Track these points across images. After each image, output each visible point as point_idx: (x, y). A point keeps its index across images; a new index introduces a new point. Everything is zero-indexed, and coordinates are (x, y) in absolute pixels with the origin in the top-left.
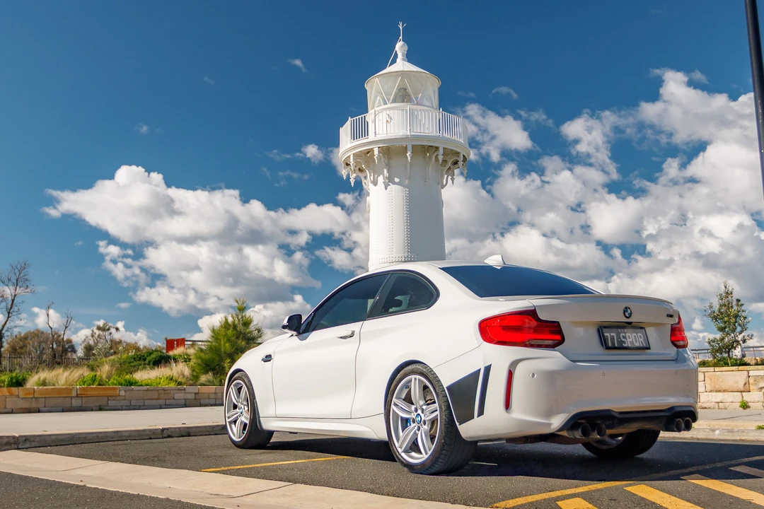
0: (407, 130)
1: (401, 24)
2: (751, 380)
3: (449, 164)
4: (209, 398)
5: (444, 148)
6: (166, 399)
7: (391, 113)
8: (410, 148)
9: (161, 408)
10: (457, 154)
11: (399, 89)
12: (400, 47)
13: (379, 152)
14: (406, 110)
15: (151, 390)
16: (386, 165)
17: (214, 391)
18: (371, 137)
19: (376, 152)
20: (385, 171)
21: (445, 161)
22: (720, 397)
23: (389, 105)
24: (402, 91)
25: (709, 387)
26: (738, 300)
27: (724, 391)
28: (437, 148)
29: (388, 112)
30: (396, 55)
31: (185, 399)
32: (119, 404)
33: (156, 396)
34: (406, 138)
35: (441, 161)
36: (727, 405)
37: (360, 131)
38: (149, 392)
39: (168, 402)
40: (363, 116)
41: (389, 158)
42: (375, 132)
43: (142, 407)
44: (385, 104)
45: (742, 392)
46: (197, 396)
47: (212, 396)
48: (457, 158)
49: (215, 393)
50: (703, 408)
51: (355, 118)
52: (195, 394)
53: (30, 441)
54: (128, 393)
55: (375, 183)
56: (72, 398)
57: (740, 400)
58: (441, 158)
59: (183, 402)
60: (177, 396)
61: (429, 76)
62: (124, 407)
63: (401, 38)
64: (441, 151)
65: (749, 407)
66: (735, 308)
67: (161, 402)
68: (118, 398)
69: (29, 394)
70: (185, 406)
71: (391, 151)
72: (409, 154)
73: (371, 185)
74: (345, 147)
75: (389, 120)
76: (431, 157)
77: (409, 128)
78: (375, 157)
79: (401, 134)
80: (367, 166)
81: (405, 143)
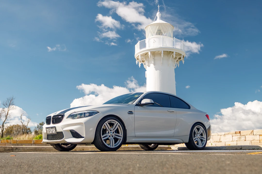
0: (161, 45)
1: (159, 6)
3: (177, 59)
5: (176, 53)
7: (155, 39)
8: (162, 52)
10: (181, 55)
11: (158, 30)
12: (158, 14)
13: (151, 54)
14: (161, 37)
16: (153, 59)
18: (147, 48)
19: (149, 53)
20: (153, 62)
21: (176, 58)
23: (154, 36)
24: (159, 31)
28: (173, 53)
29: (154, 39)
30: (157, 17)
34: (161, 48)
35: (174, 57)
37: (143, 45)
40: (144, 40)
41: (154, 56)
42: (149, 46)
51: (141, 41)
53: (18, 149)
55: (149, 66)
56: (32, 144)
58: (174, 56)
61: (170, 25)
63: (159, 11)
64: (174, 54)
69: (15, 142)
71: (155, 53)
72: (162, 55)
73: (147, 67)
74: (138, 51)
75: (154, 42)
76: (170, 56)
77: (162, 44)
78: (149, 56)
79: (159, 47)
80: (146, 59)
81: (161, 50)
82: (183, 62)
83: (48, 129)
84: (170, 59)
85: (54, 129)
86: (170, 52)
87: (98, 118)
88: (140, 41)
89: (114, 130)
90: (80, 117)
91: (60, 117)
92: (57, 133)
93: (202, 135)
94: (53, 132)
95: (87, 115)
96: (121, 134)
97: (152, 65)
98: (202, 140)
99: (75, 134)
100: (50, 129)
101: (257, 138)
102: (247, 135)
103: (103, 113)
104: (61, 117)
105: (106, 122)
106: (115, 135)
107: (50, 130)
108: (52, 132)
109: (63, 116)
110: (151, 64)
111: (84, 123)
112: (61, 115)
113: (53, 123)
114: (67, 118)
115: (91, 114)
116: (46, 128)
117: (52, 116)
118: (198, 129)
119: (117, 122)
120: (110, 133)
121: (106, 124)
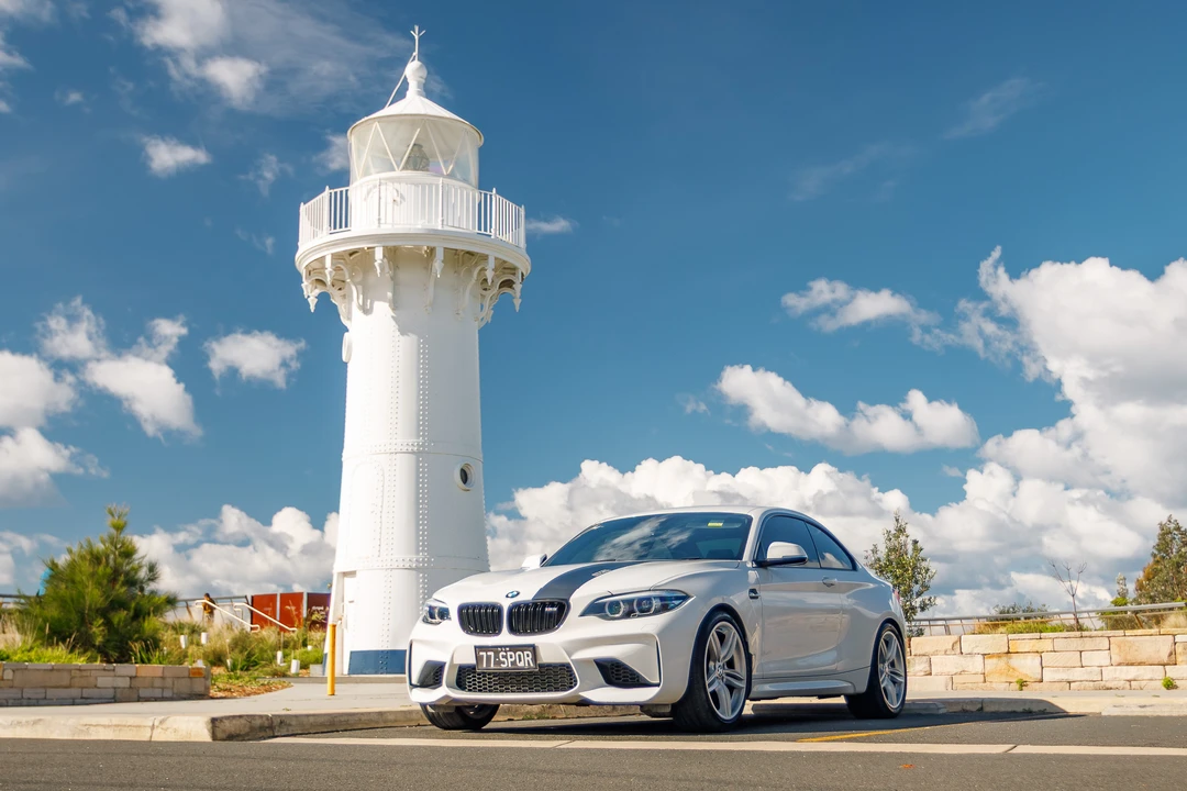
0: (436, 222)
1: (417, 28)
2: (1179, 649)
3: (498, 286)
4: (152, 686)
5: (496, 259)
6: (82, 688)
7: (403, 188)
8: (440, 254)
9: (73, 704)
10: (513, 270)
12: (413, 70)
13: (385, 256)
14: (437, 186)
15: (58, 670)
16: (391, 278)
17: (160, 674)
19: (379, 254)
20: (390, 294)
22: (1132, 672)
23: (398, 173)
24: (416, 149)
25: (1116, 659)
27: (1140, 664)
28: (485, 258)
29: (397, 185)
30: (406, 85)
31: (115, 688)
32: (2, 694)
33: (66, 682)
34: (434, 234)
35: (490, 280)
36: (1143, 683)
37: (340, 217)
38: (55, 674)
39: (86, 693)
40: (344, 189)
41: (398, 268)
42: (379, 219)
43: (41, 702)
44: (393, 169)
45: (1164, 665)
46: (136, 683)
47: (158, 683)
48: (511, 277)
49: (163, 678)
50: (1108, 689)
51: (338, 190)
52: (131, 678)
54: (18, 674)
55: (366, 311)
57: (1162, 676)
59: (110, 693)
60: (102, 681)
61: (468, 128)
63: (415, 53)
64: (491, 264)
65: (1176, 687)
66: (910, 553)
67: (75, 692)
68: (2, 684)
70: (114, 700)
71: (405, 256)
72: (438, 265)
73: (356, 313)
74: (314, 239)
75: (398, 199)
76: (470, 272)
77: (440, 218)
78: (376, 264)
79: (420, 227)
80: (351, 277)
81: (432, 245)
82: (517, 302)
83: (492, 654)
84: (469, 287)
85: (526, 653)
86: (468, 253)
87: (690, 616)
88: (330, 188)
89: (724, 658)
90: (628, 615)
91: (550, 609)
92: (541, 666)
94: (521, 664)
95: (656, 604)
96: (740, 669)
97: (382, 309)
98: (894, 682)
99: (615, 673)
100: (502, 653)
101: (976, 664)
102: (936, 653)
103: (704, 596)
104: (555, 609)
105: (713, 631)
106: (728, 675)
107: (505, 657)
108: (514, 663)
109: (563, 608)
110: (376, 303)
111: (657, 635)
112: (552, 605)
113: (513, 630)
114: (582, 615)
115: (666, 601)
116: (478, 649)
117: (506, 604)
118: (887, 643)
119: (734, 630)
120: (717, 670)
121: (713, 638)
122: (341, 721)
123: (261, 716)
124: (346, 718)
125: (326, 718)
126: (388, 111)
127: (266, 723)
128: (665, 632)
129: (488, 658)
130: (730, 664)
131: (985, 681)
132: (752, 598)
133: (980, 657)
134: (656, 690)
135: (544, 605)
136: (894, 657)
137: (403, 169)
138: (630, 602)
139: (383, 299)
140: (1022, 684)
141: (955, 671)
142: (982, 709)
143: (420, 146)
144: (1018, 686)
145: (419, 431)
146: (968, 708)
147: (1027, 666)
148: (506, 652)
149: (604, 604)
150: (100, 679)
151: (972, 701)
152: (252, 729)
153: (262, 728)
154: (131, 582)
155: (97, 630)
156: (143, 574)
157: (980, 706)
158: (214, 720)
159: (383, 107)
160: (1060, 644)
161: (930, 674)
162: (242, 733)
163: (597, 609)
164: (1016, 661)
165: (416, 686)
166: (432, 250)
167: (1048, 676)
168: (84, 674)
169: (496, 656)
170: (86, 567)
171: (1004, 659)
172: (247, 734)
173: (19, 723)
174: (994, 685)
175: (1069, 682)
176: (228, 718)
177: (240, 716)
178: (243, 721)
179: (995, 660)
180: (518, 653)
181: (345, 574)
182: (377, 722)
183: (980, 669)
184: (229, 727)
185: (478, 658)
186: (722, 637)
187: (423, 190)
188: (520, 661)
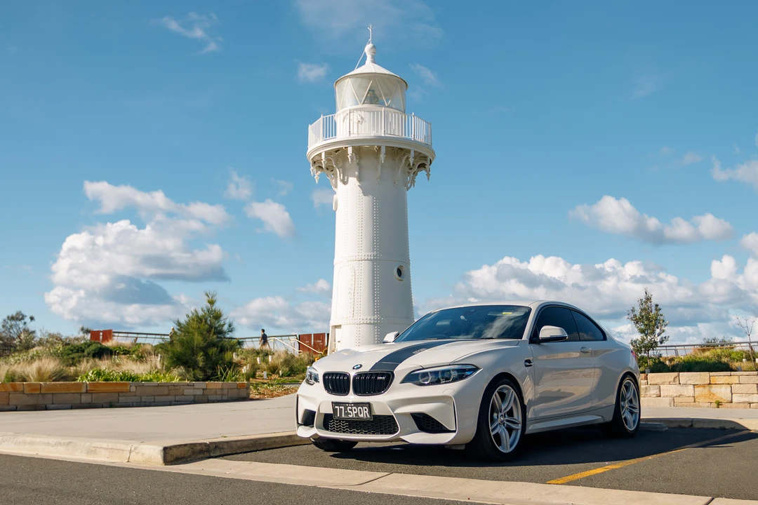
0: (381, 132)
1: (371, 26)
3: (417, 167)
4: (216, 394)
5: (415, 152)
6: (175, 396)
7: (363, 114)
8: (383, 150)
9: (170, 405)
10: (425, 157)
12: (369, 49)
13: (353, 152)
14: (381, 112)
15: (162, 386)
16: (358, 166)
17: (220, 387)
18: (340, 137)
19: (350, 150)
20: (357, 173)
23: (360, 106)
26: (657, 305)
28: (409, 151)
29: (359, 112)
30: (365, 57)
31: (194, 395)
32: (130, 400)
33: (166, 392)
34: (379, 139)
35: (412, 164)
37: (330, 129)
38: (159, 388)
39: (177, 398)
40: (331, 116)
42: (350, 132)
43: (152, 404)
44: (357, 104)
46: (206, 392)
47: (219, 392)
48: (424, 162)
49: (222, 389)
52: (203, 389)
54: (139, 389)
55: (345, 183)
56: (81, 394)
58: (411, 160)
59: (193, 398)
60: (186, 392)
61: (399, 79)
62: (134, 404)
63: (370, 40)
64: (412, 154)
66: (654, 312)
67: (171, 398)
68: (129, 394)
70: (194, 402)
71: (364, 152)
72: (382, 156)
73: (340, 184)
74: (316, 143)
75: (360, 120)
76: (401, 160)
77: (383, 130)
78: (349, 156)
79: (372, 135)
80: (337, 164)
81: (379, 145)
83: (343, 408)
84: (400, 170)
85: (364, 408)
86: (400, 149)
87: (479, 382)
89: (505, 409)
90: (438, 382)
91: (381, 378)
92: (376, 417)
93: (631, 401)
94: (361, 416)
95: (454, 375)
96: (518, 415)
97: (353, 181)
98: (632, 413)
99: (425, 422)
100: (349, 408)
102: (663, 383)
103: (489, 368)
104: (384, 378)
105: (496, 392)
106: (508, 421)
107: (351, 410)
108: (357, 414)
109: (389, 378)
110: (350, 178)
111: (454, 397)
112: (382, 375)
113: (356, 392)
114: (402, 382)
115: (462, 372)
116: (335, 404)
117: (352, 374)
118: (627, 388)
119: (512, 390)
120: (500, 418)
121: (495, 397)
122: (260, 443)
123: (201, 444)
124: (265, 441)
125: (250, 442)
126: (357, 71)
127: (204, 448)
128: (459, 395)
129: (341, 410)
130: (510, 413)
131: (695, 402)
132: (526, 366)
133: (691, 387)
134: (454, 435)
135: (377, 375)
136: (632, 396)
137: (364, 103)
138: (436, 373)
139: (353, 176)
140: (719, 404)
141: (676, 395)
142: (692, 425)
143: (373, 91)
144: (716, 405)
145: (374, 248)
146: (683, 425)
147: (722, 392)
148: (351, 407)
149: (418, 374)
150: (185, 390)
151: (685, 420)
152: (194, 453)
153: (201, 452)
154: (219, 332)
155: (200, 359)
156: (225, 328)
157: (690, 424)
158: (165, 449)
159: (353, 70)
160: (743, 379)
161: (660, 396)
162: (186, 456)
163: (412, 378)
164: (715, 389)
165: (301, 425)
166: (379, 148)
167: (735, 399)
168: (177, 388)
169: (346, 409)
170: (195, 325)
171: (707, 388)
172: (190, 456)
173: (60, 443)
174: (701, 404)
175: (750, 403)
176: (175, 446)
177: (185, 445)
178: (186, 448)
179: (701, 389)
180: (359, 408)
181: (336, 327)
182: (287, 443)
183: (691, 394)
184: (176, 453)
185: (335, 410)
186: (503, 396)
187: (374, 114)
188: (361, 413)
